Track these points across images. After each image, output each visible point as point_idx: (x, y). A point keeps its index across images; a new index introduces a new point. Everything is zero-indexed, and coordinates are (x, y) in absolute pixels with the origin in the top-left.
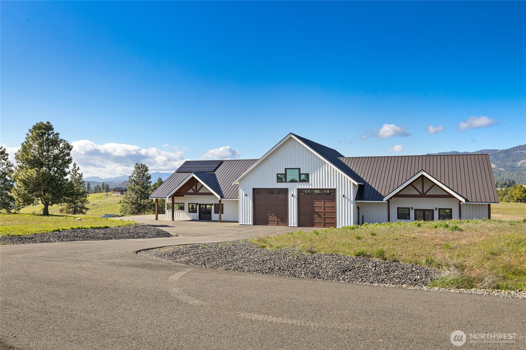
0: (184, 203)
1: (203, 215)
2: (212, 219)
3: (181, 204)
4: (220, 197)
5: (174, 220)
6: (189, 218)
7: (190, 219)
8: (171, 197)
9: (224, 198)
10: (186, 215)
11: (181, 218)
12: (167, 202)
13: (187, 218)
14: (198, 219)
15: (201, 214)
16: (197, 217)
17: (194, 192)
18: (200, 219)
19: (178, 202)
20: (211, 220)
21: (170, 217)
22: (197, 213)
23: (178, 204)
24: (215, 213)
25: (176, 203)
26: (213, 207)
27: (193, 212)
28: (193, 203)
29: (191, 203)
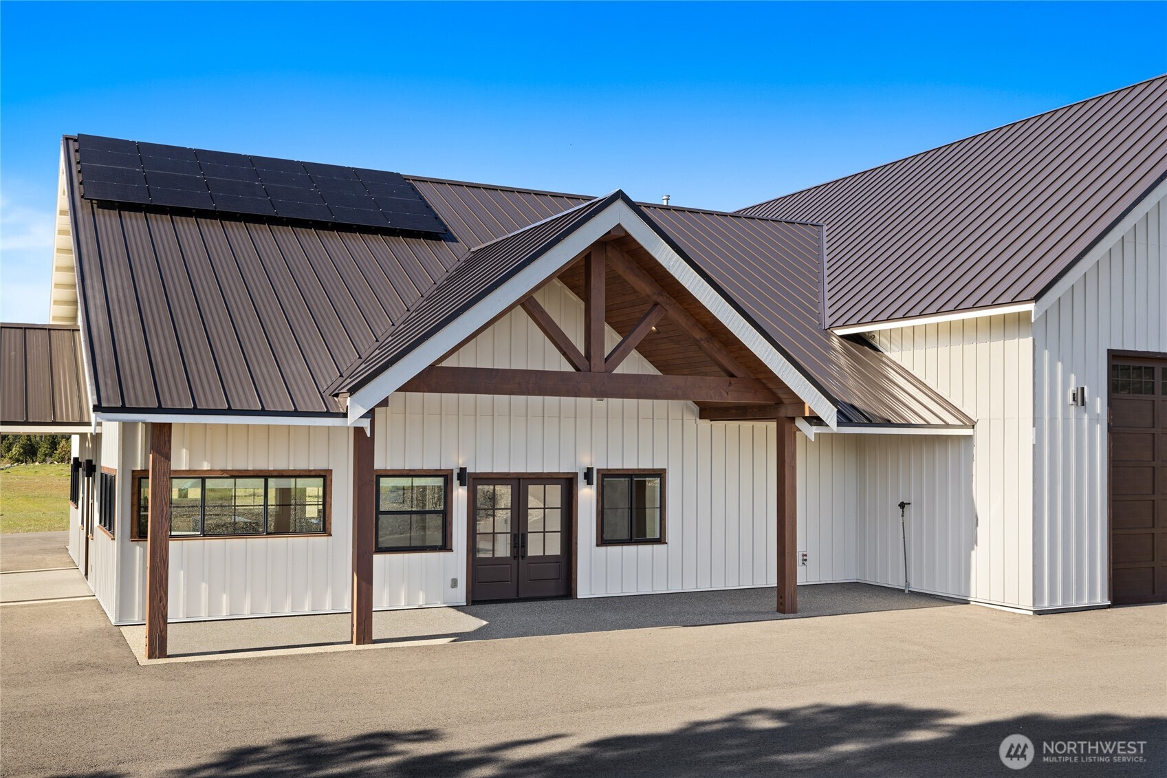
0: (323, 473)
1: (491, 567)
2: (585, 590)
14: (457, 596)
16: (454, 583)
18: (477, 596)
20: (570, 594)
22: (451, 550)
23: (263, 480)
24: (603, 541)
25: (235, 477)
26: (587, 495)
27: (410, 547)
28: (412, 473)
29: (397, 473)
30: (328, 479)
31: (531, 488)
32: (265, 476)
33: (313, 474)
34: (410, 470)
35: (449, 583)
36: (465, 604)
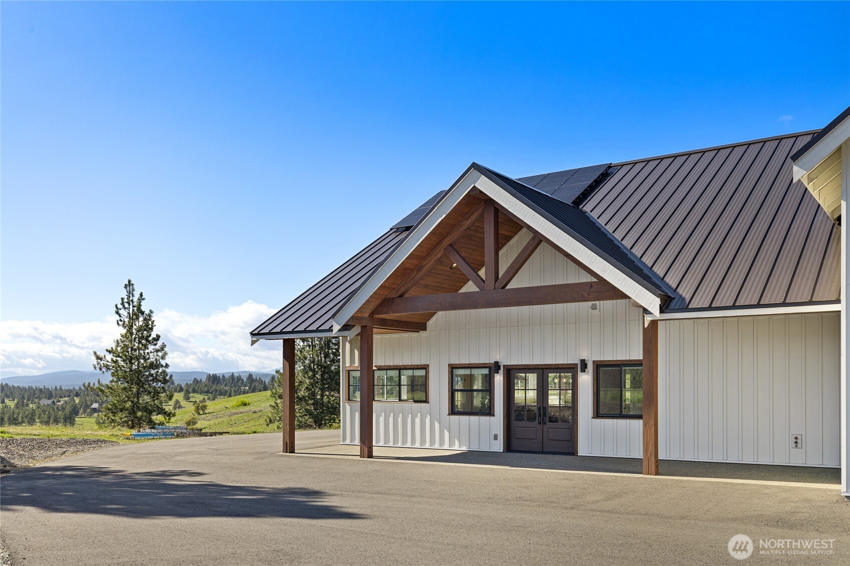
0: (425, 367)
1: (523, 428)
2: (583, 450)
3: (410, 373)
4: (657, 301)
5: (370, 456)
6: (451, 443)
7: (459, 448)
8: (357, 330)
9: (686, 309)
10: (437, 425)
11: (413, 442)
12: (348, 365)
13: (442, 442)
14: (498, 446)
15: (515, 423)
16: (496, 437)
17: (482, 289)
18: (509, 446)
19: (399, 362)
20: (573, 452)
21: (352, 439)
22: (494, 415)
23: (398, 371)
24: (597, 414)
25: (387, 370)
26: (586, 380)
27: (472, 412)
28: (471, 366)
29: (462, 366)
30: (427, 370)
31: (551, 375)
32: (400, 369)
33: (420, 367)
34: (469, 364)
35: (493, 437)
36: (502, 451)
